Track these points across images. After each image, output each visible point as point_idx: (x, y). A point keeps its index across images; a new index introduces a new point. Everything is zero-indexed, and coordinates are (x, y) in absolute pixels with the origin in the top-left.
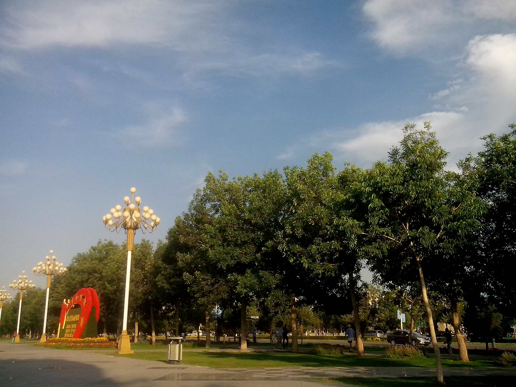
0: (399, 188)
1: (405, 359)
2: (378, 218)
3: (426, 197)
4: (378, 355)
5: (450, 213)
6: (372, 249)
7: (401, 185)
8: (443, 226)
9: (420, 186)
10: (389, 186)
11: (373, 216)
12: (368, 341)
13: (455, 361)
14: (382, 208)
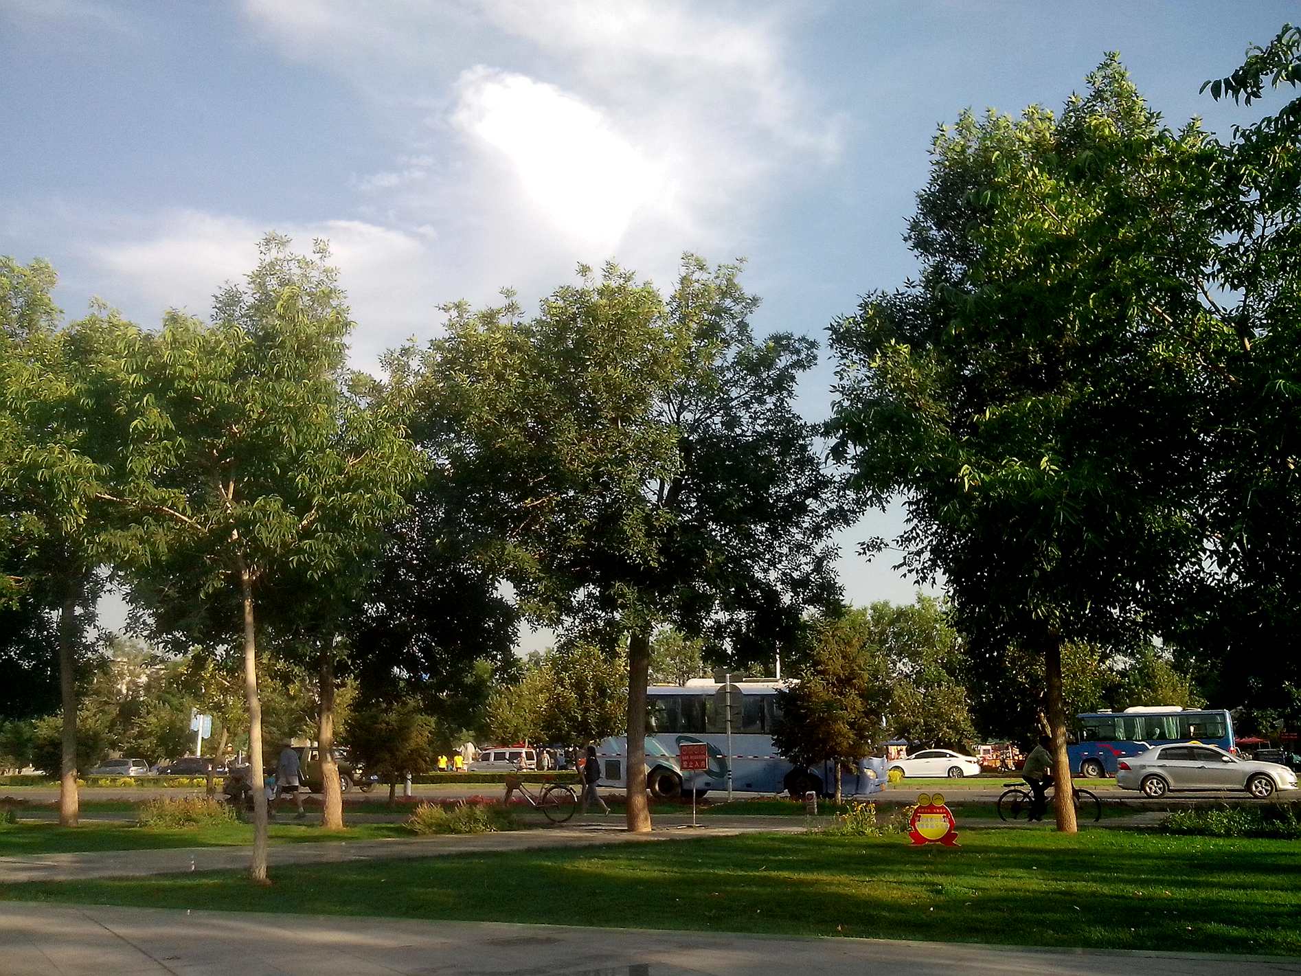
0: (220, 391)
1: (188, 830)
2: (154, 459)
3: (286, 422)
4: (117, 822)
5: (340, 471)
6: (125, 540)
7: (225, 381)
8: (316, 499)
9: (274, 393)
10: (193, 380)
11: (141, 454)
12: (101, 786)
13: (310, 830)
14: (169, 435)
